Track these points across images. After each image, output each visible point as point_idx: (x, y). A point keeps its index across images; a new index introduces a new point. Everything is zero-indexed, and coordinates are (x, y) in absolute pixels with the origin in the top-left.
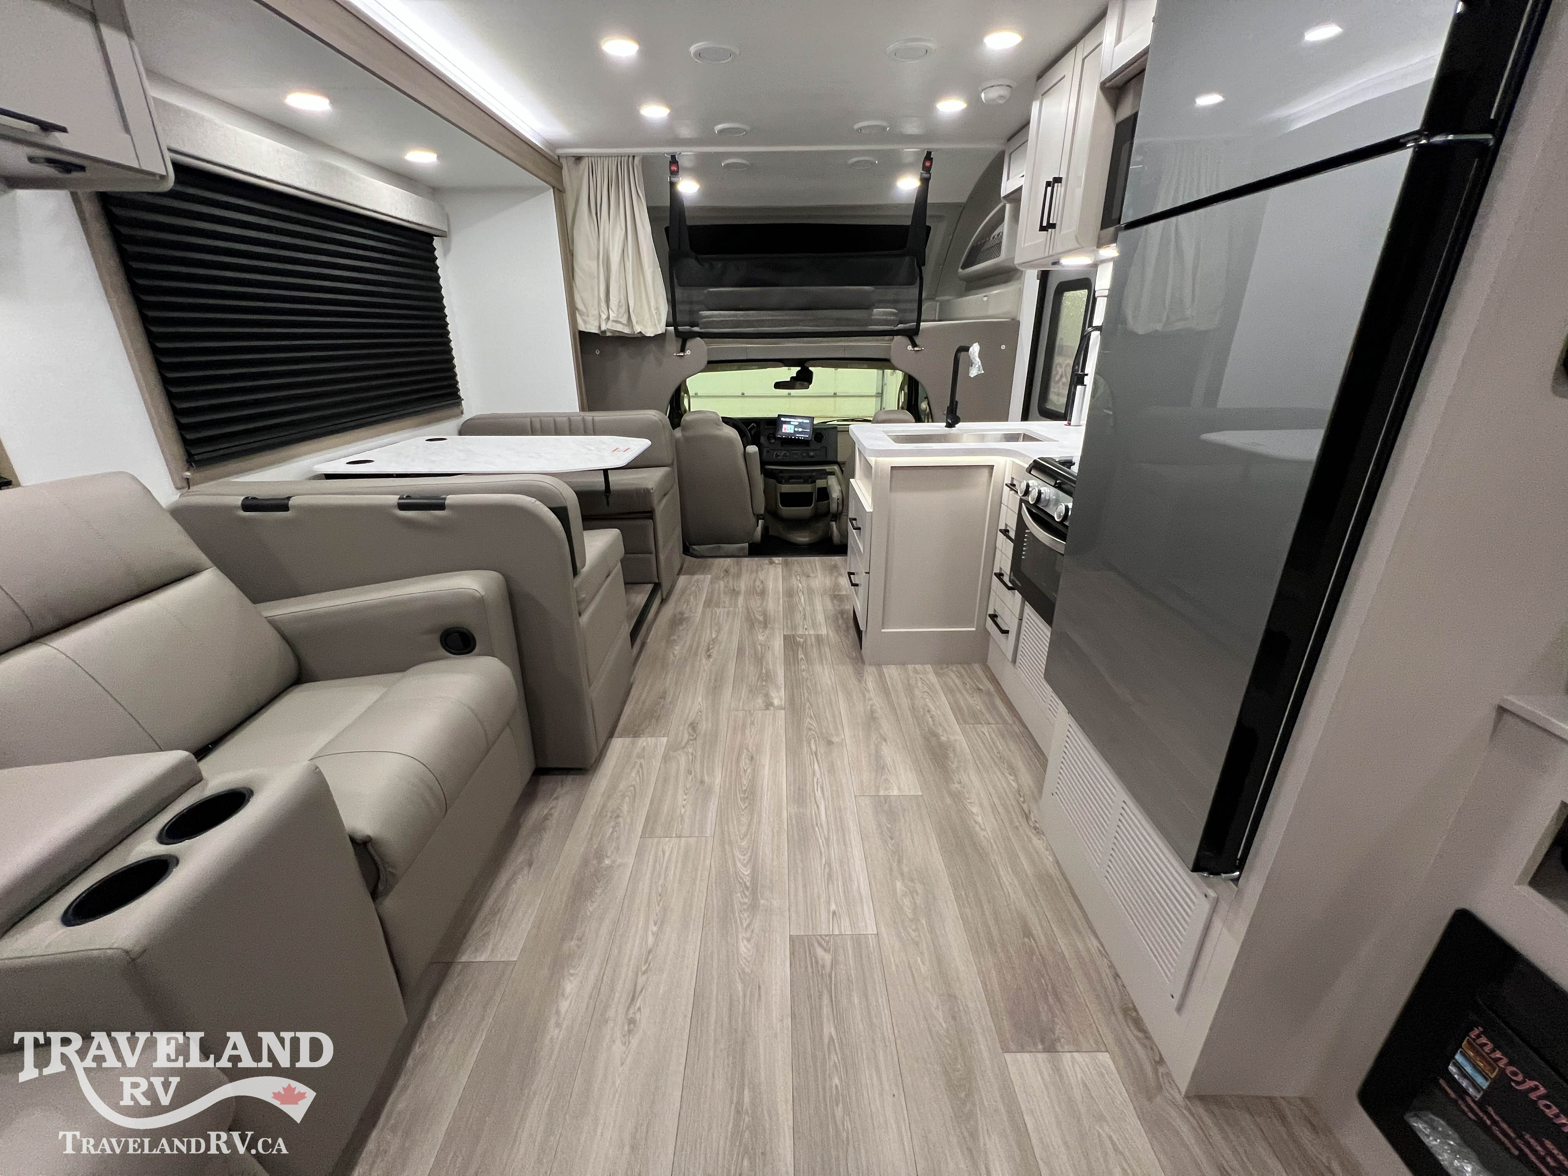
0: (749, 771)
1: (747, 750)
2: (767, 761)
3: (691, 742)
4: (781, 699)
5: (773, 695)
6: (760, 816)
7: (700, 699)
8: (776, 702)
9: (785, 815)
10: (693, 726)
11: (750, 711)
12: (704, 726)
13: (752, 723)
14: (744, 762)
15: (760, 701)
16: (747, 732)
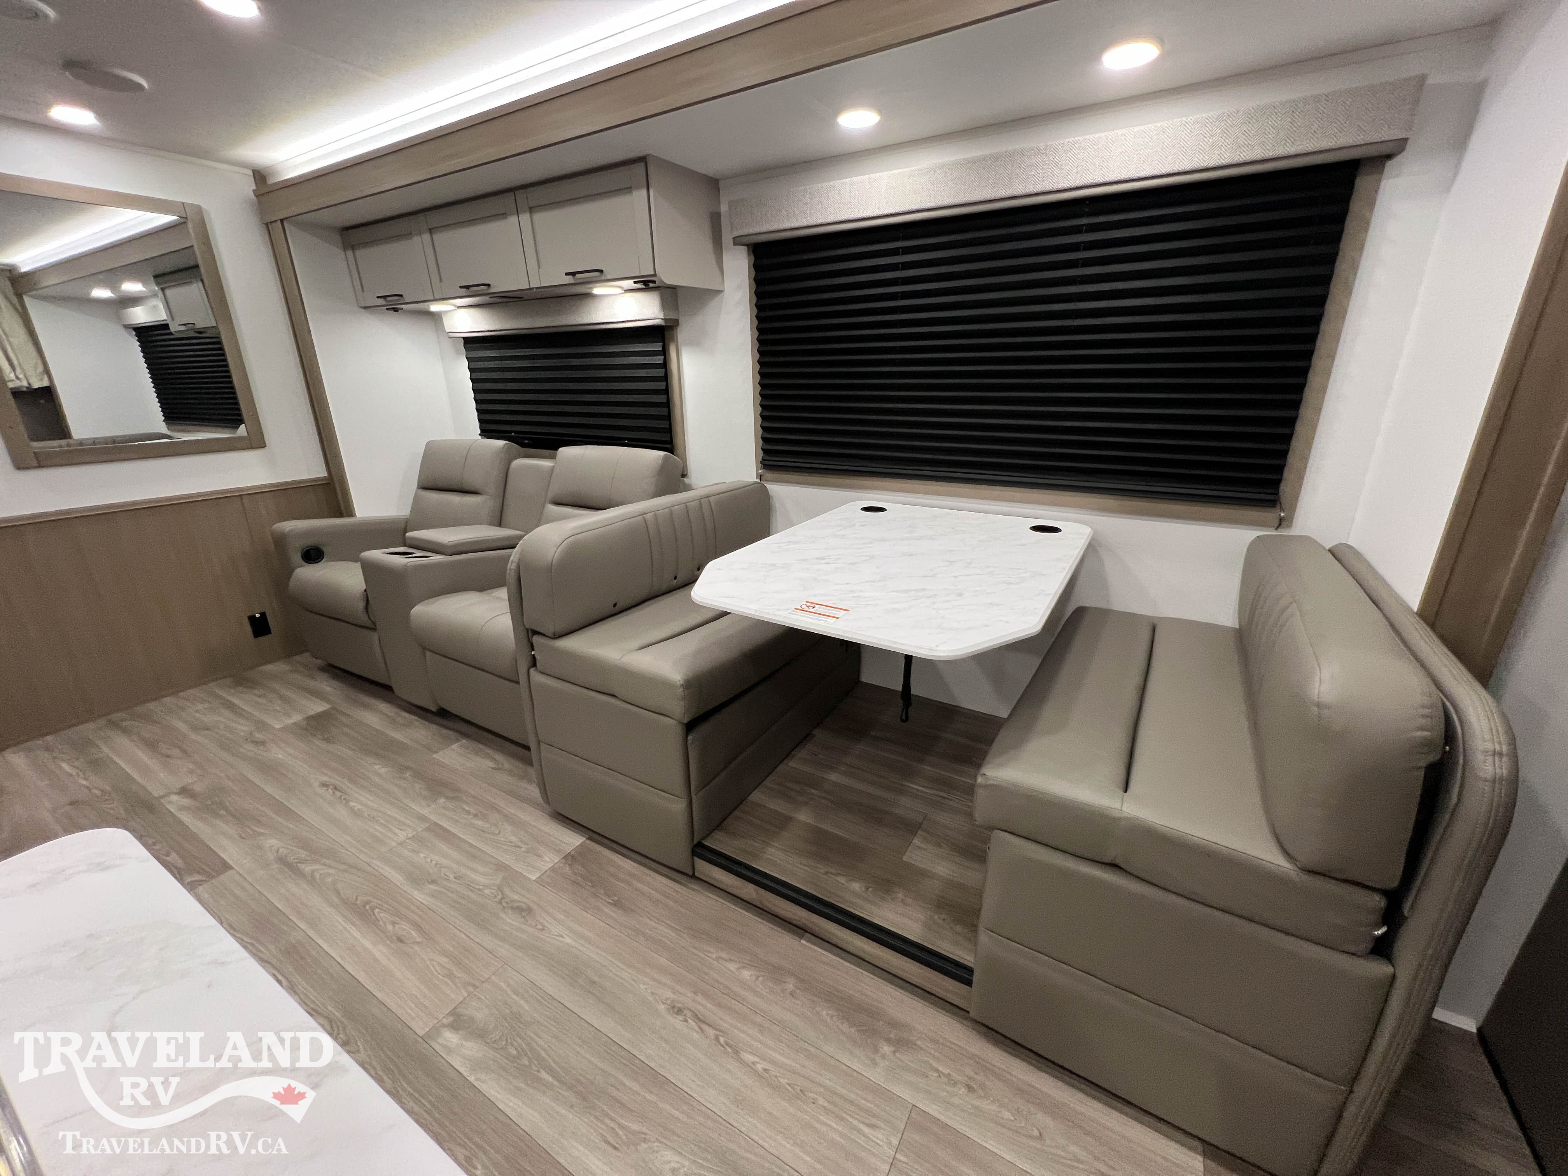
0: (390, 927)
1: (419, 943)
2: (378, 955)
3: (499, 897)
4: (449, 1051)
5: (468, 1044)
6: (332, 905)
7: (568, 940)
8: (451, 1038)
9: (302, 925)
10: (524, 911)
11: (474, 986)
12: (510, 920)
13: (450, 975)
14: (404, 928)
15: (479, 1012)
16: (444, 960)
